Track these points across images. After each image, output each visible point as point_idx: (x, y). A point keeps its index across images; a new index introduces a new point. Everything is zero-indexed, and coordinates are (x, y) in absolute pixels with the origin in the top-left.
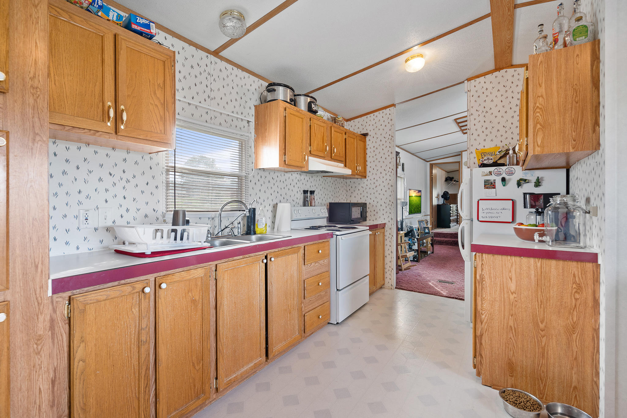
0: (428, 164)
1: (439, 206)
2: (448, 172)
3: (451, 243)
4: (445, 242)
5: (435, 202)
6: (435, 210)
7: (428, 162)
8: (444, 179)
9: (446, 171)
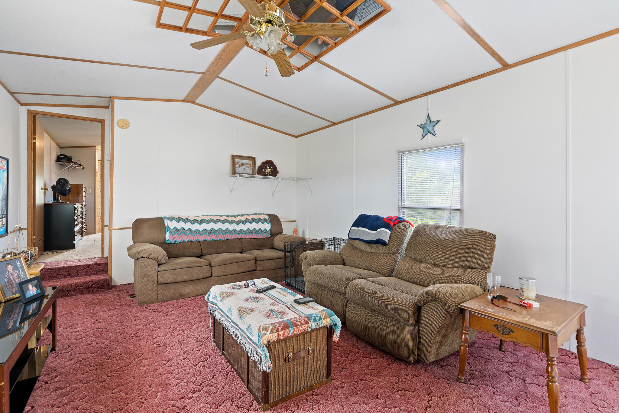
0: (23, 111)
1: (46, 206)
2: (61, 148)
3: (91, 287)
4: (75, 290)
5: (40, 200)
6: (39, 216)
7: (22, 104)
8: (54, 158)
9: (57, 144)
